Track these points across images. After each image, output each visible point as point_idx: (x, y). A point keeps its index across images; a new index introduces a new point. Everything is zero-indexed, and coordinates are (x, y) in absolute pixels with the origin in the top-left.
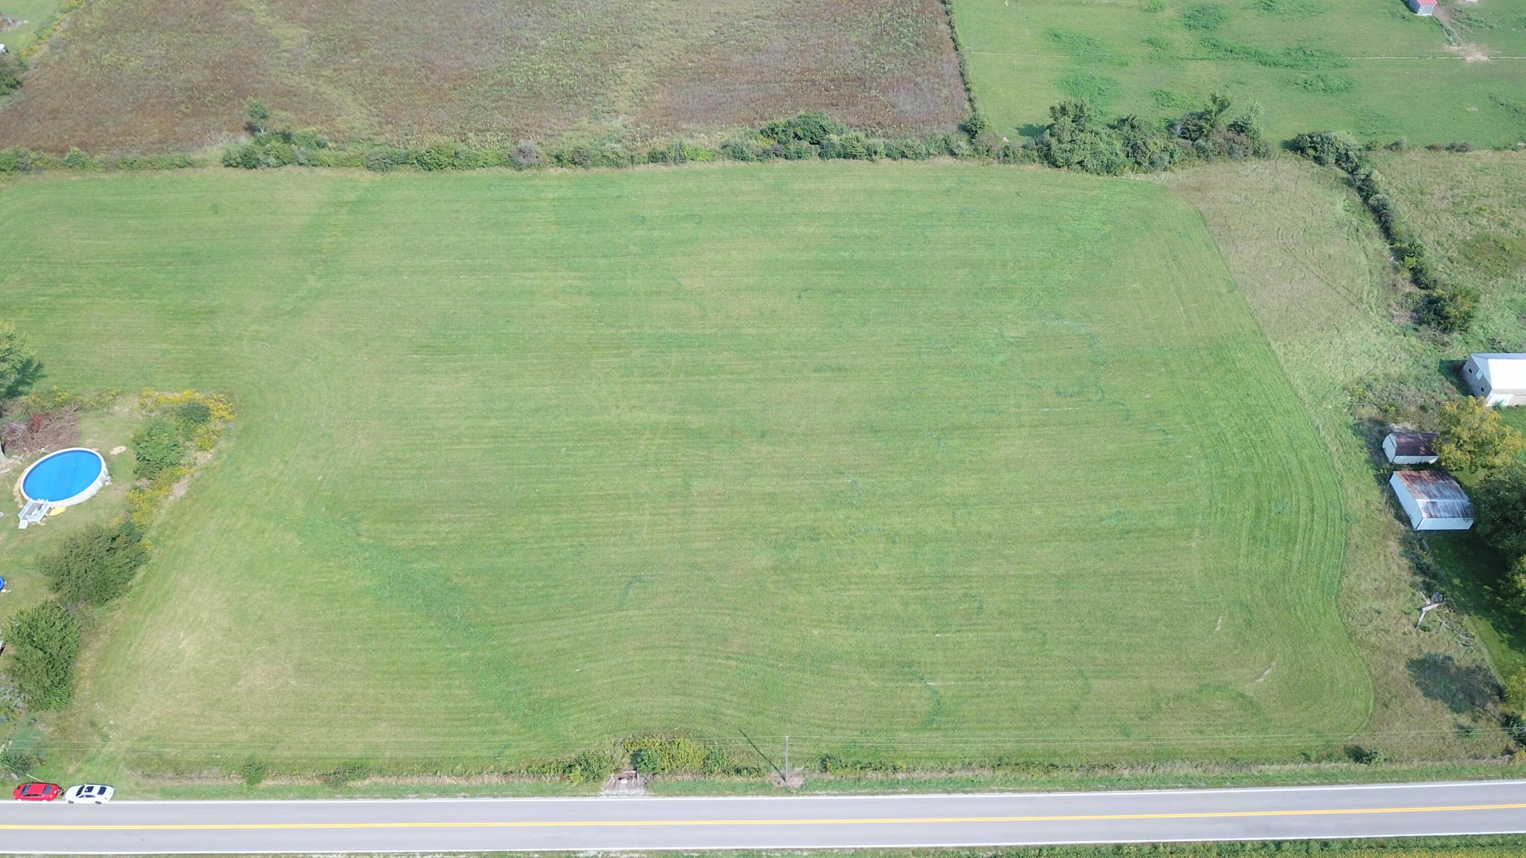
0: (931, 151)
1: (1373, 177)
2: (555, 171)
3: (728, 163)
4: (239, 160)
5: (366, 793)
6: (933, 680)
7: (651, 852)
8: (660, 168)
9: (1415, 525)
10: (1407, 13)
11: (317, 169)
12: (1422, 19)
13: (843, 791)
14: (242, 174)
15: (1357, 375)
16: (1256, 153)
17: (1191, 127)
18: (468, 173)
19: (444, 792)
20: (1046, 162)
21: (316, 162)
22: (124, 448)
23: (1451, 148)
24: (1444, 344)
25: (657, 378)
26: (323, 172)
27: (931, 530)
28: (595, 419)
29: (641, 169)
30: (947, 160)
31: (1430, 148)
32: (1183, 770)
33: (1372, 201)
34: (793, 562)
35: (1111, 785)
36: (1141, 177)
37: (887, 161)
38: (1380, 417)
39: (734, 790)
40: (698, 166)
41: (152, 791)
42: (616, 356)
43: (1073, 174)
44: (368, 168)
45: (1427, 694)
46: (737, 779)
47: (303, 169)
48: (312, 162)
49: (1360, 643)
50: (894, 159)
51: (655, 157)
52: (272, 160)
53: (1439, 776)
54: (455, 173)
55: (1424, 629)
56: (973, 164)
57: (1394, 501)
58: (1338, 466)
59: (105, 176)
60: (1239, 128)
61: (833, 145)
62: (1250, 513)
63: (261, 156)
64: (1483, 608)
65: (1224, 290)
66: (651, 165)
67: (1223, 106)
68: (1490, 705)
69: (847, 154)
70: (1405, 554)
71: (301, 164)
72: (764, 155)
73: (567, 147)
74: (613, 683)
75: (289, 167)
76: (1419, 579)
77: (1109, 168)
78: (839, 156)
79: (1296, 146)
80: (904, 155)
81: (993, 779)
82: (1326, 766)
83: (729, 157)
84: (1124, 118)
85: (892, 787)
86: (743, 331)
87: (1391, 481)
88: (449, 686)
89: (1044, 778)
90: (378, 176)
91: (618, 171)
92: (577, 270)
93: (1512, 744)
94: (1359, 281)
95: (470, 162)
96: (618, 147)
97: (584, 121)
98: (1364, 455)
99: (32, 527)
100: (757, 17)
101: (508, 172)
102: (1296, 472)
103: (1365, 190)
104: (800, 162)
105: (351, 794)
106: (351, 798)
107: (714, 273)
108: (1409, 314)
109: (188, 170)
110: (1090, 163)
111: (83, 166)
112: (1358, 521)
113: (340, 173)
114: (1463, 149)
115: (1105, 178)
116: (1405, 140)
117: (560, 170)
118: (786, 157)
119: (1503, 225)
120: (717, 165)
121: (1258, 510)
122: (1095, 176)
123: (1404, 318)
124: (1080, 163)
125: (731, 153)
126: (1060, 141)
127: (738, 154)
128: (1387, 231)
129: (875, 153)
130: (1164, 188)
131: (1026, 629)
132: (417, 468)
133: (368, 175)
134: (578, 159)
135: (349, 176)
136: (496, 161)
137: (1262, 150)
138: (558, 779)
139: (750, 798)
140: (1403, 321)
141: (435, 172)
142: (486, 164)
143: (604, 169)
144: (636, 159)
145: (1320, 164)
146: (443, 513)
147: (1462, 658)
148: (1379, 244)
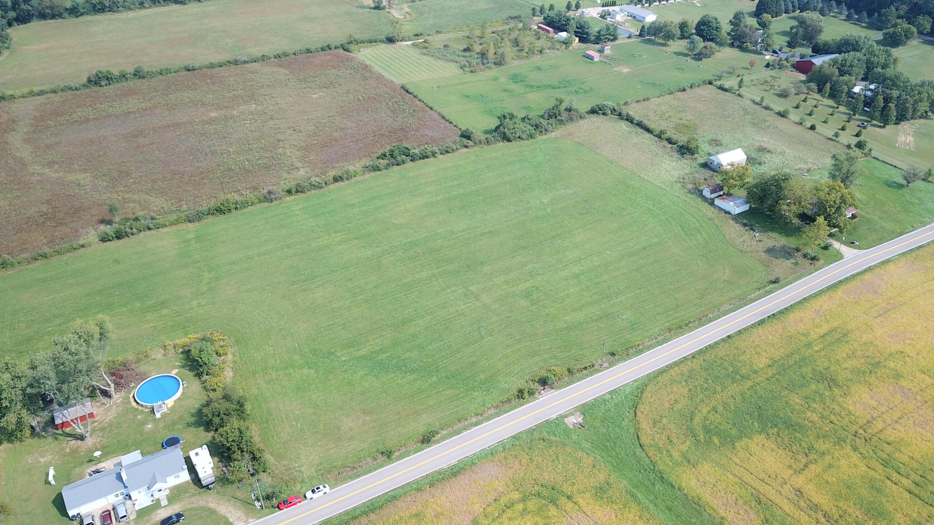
0: (458, 147)
1: (629, 113)
2: (289, 198)
3: (372, 174)
4: (114, 236)
5: (443, 439)
6: (623, 316)
7: (576, 407)
8: (340, 184)
9: (733, 213)
10: (591, 61)
11: (160, 229)
12: (597, 62)
13: (625, 360)
14: (116, 243)
15: (676, 177)
16: (581, 117)
17: (551, 114)
18: (245, 210)
19: (476, 424)
20: (505, 141)
21: (158, 226)
22: (177, 370)
23: (644, 100)
24: (695, 159)
25: (417, 259)
26: (165, 230)
27: (577, 272)
28: (405, 281)
29: (332, 187)
30: (465, 150)
31: (637, 101)
32: (726, 307)
33: (635, 122)
34: (536, 299)
35: (711, 321)
36: (544, 137)
37: (441, 156)
38: (695, 187)
39: (587, 376)
40: (358, 178)
41: (345, 480)
42: (391, 256)
43: (518, 143)
44: (190, 221)
45: (776, 258)
46: (585, 372)
47: (152, 232)
48: (156, 227)
49: (746, 252)
50: (444, 154)
51: (336, 179)
52: (135, 230)
53: (800, 278)
54: (238, 212)
55: (760, 241)
56: (476, 148)
57: (720, 209)
58: (695, 205)
59: (28, 267)
60: (569, 110)
61: (416, 154)
62: (679, 228)
63: (128, 230)
64: (772, 230)
65: (609, 164)
66: (336, 184)
67: (561, 102)
68: (796, 254)
69: (424, 157)
70: (736, 223)
71: (149, 229)
72: (388, 166)
73: (292, 184)
74: (506, 363)
75: (143, 233)
76: (747, 228)
77: (531, 136)
78: (420, 159)
79: (593, 111)
80: (447, 152)
81: (671, 335)
82: (767, 288)
83: (371, 171)
84: (523, 117)
85: (641, 352)
86: (438, 231)
87: (715, 203)
88: (438, 392)
89: (687, 328)
90: (197, 224)
91: (321, 191)
92: (340, 232)
93: (810, 262)
94: (652, 148)
95: (245, 204)
96: (317, 179)
97: (285, 175)
98: (700, 200)
99: (164, 415)
100: (329, 117)
101: (266, 204)
102: (683, 211)
103: (630, 120)
104: (404, 165)
105: (438, 442)
106: (439, 443)
107: (405, 215)
108: (676, 153)
109: (82, 250)
110: (524, 136)
111: (12, 265)
112: (714, 219)
113: (174, 228)
114: (648, 99)
115: (531, 140)
116: (629, 100)
117: (292, 197)
118: (398, 165)
119: (680, 119)
120: (367, 176)
121: (681, 227)
122: (527, 141)
123: (676, 155)
124: (519, 137)
125: (372, 169)
126: (509, 130)
127: (376, 169)
128: (648, 130)
129: (436, 153)
130: (556, 138)
131: (640, 289)
132: (342, 325)
133: (191, 226)
134: (299, 190)
135: (181, 228)
136: (257, 201)
137: (582, 116)
138: (517, 400)
139: (595, 376)
140: (676, 156)
141: (227, 214)
142: (253, 203)
143: (314, 192)
144: (328, 183)
145: (606, 115)
146: (371, 336)
147: (778, 245)
148: (648, 135)
